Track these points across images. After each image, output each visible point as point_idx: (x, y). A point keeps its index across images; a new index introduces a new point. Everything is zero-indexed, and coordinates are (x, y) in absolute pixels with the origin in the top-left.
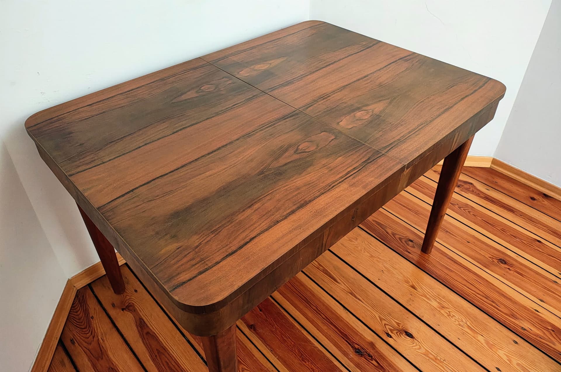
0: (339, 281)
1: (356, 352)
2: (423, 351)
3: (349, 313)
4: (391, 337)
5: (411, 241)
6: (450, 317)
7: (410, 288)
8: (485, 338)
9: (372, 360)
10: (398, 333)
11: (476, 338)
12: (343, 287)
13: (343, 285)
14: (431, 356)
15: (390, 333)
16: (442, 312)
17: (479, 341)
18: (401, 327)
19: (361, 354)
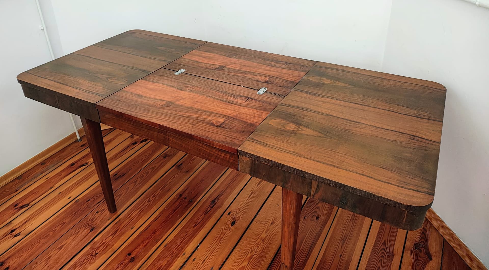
0: (259, 186)
1: (213, 201)
2: (224, 231)
3: (238, 194)
4: (228, 215)
5: (317, 218)
6: (256, 245)
7: (271, 221)
8: (247, 266)
9: (210, 208)
10: (232, 218)
11: (245, 260)
12: (255, 188)
13: (257, 188)
14: (222, 236)
15: (231, 214)
16: (259, 240)
17: (242, 262)
18: (238, 219)
19: (212, 203)
